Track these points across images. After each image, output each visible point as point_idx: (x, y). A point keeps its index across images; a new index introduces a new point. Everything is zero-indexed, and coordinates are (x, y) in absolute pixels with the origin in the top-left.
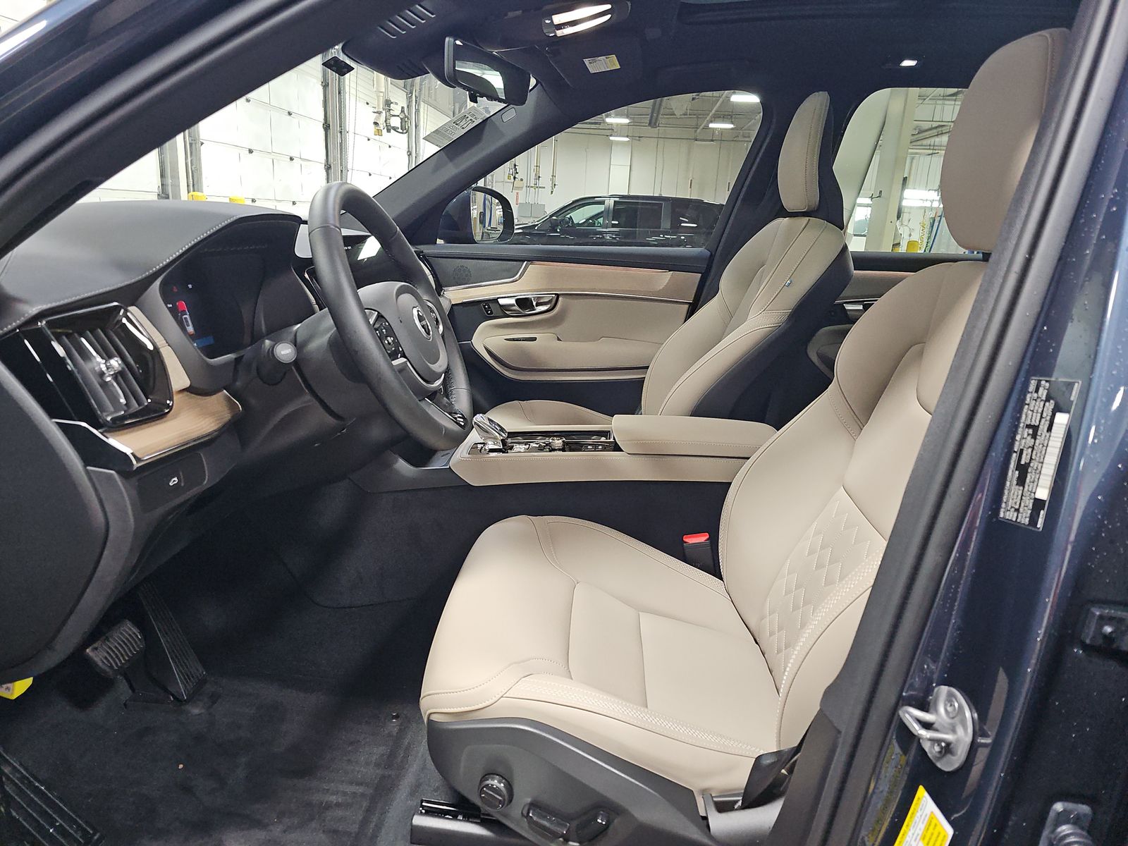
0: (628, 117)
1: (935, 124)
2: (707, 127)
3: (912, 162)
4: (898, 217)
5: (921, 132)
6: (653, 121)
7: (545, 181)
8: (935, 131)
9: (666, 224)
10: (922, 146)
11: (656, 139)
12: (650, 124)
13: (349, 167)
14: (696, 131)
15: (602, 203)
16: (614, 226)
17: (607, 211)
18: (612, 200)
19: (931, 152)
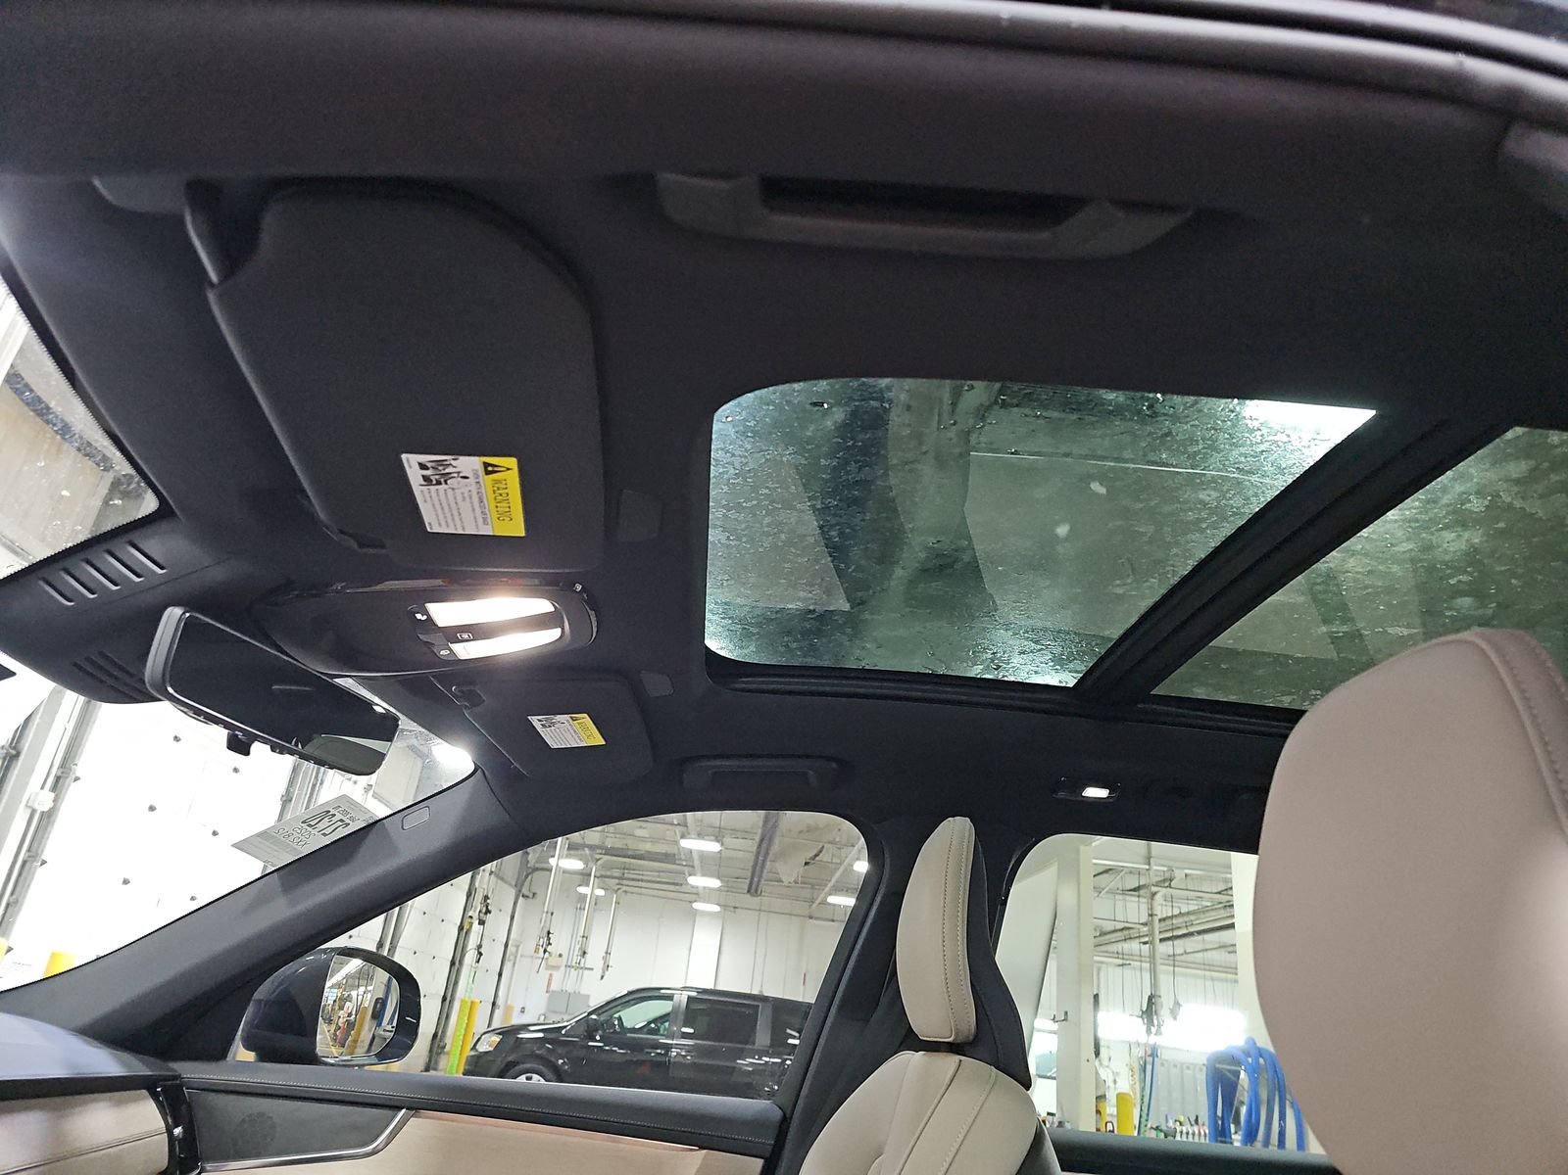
0: (719, 877)
1: (1120, 926)
2: (824, 902)
3: (1098, 974)
4: (1097, 1054)
5: (1103, 934)
6: (754, 887)
7: (594, 958)
8: (1119, 934)
9: (763, 1038)
10: (1107, 952)
11: (757, 913)
12: (749, 891)
14: (810, 906)
15: (670, 998)
16: (685, 1036)
17: (675, 1011)
18: (685, 995)
19: (1121, 962)
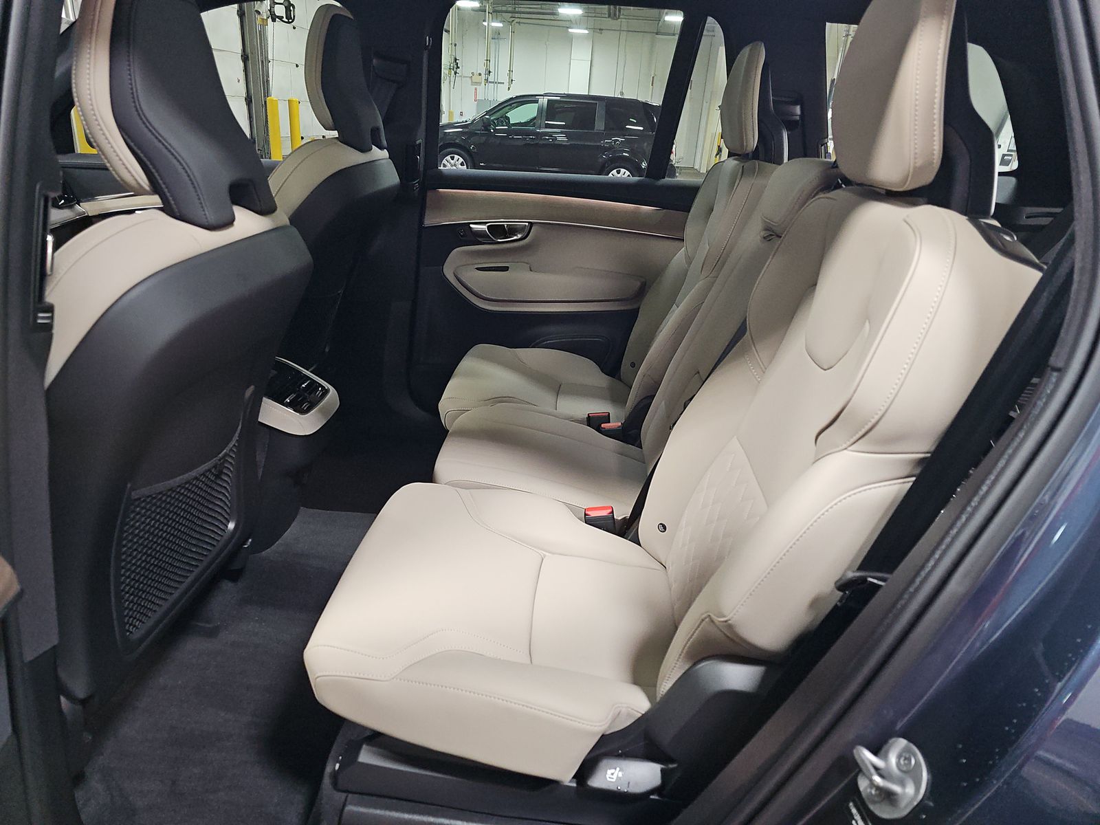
2: (664, 21)
9: (599, 125)
11: (619, 32)
12: (609, 16)
13: (270, 57)
14: (658, 24)
15: (538, 102)
17: (541, 110)
18: (546, 99)
